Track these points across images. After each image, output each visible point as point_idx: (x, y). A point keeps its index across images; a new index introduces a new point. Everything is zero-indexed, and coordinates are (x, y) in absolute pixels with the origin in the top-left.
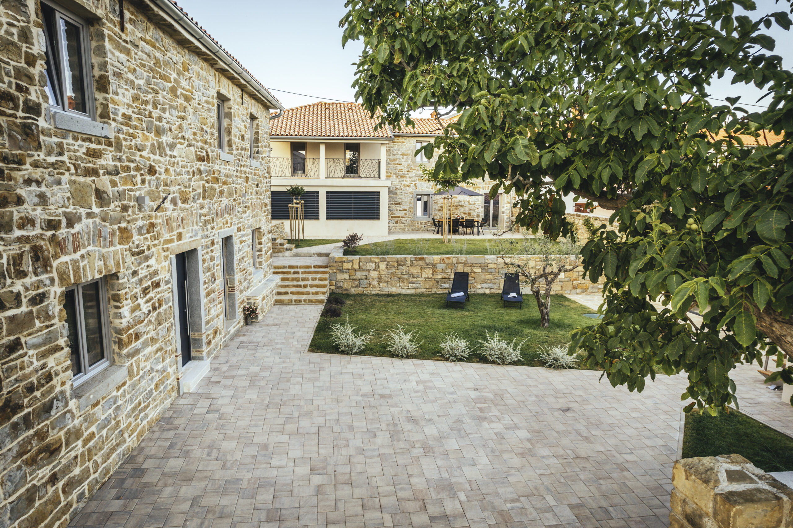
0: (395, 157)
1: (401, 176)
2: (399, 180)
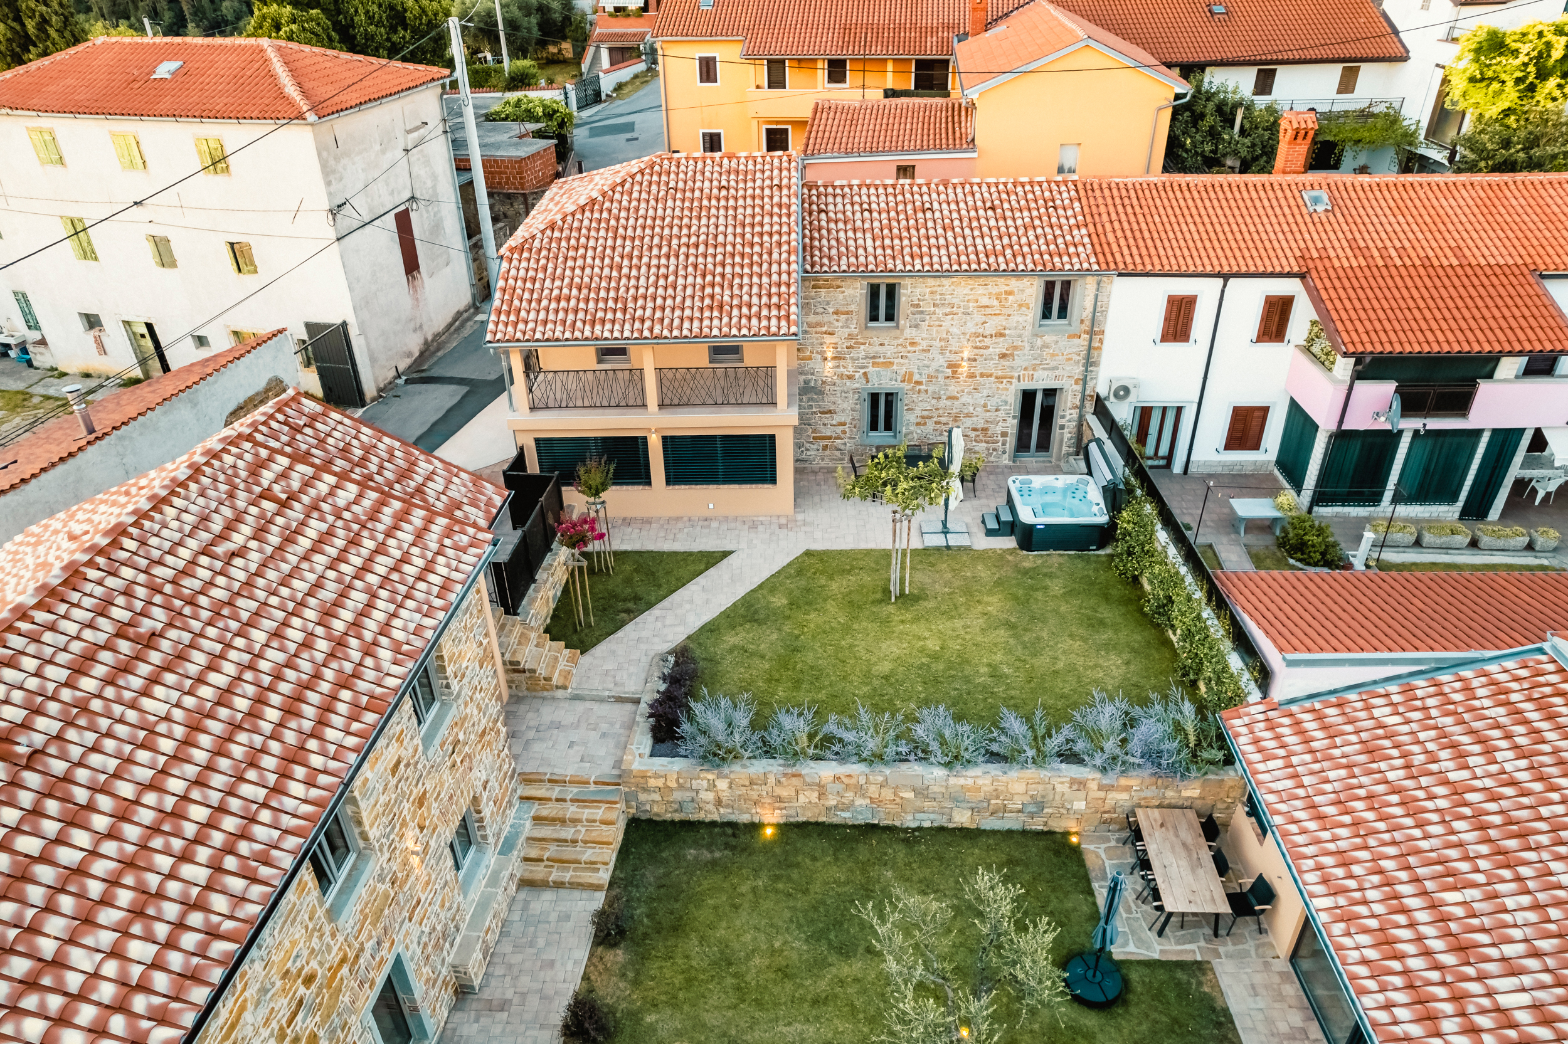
0: (819, 318)
1: (834, 358)
2: (830, 364)
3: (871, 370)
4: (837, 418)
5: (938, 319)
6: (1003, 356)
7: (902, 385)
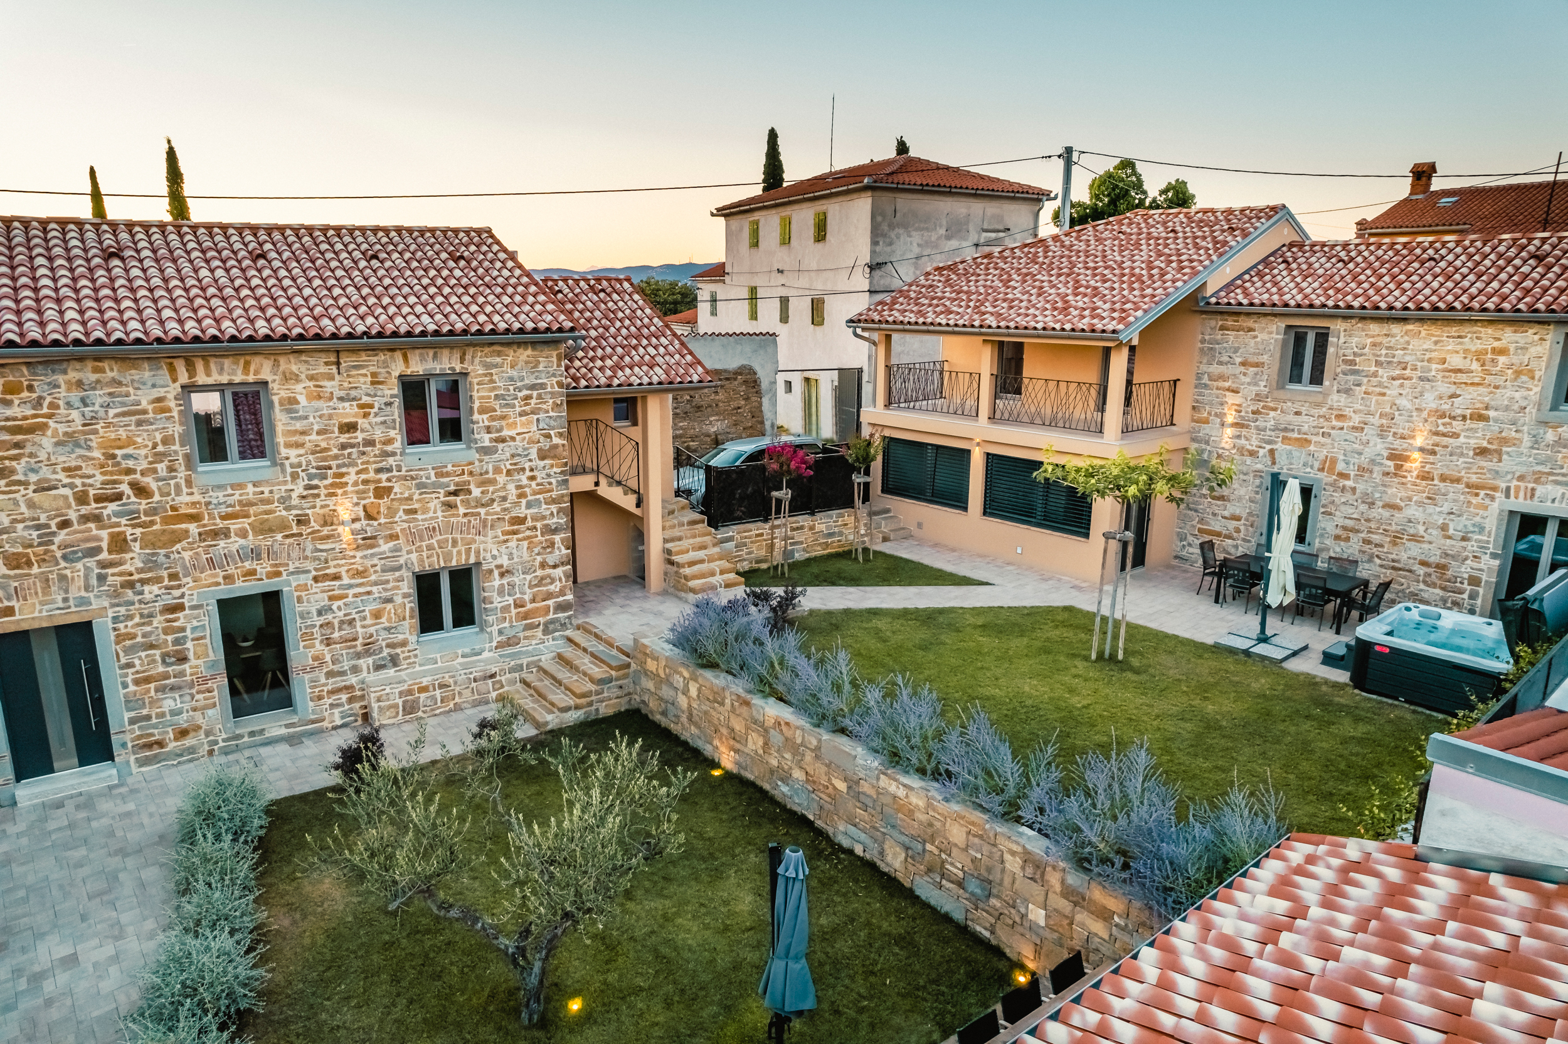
0: (1222, 369)
1: (1235, 425)
2: (1229, 432)
3: (1279, 446)
4: (1232, 509)
5: (1380, 385)
6: (1482, 452)
7: (1320, 475)
